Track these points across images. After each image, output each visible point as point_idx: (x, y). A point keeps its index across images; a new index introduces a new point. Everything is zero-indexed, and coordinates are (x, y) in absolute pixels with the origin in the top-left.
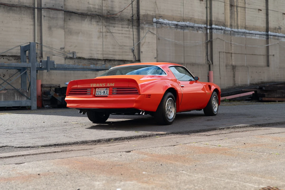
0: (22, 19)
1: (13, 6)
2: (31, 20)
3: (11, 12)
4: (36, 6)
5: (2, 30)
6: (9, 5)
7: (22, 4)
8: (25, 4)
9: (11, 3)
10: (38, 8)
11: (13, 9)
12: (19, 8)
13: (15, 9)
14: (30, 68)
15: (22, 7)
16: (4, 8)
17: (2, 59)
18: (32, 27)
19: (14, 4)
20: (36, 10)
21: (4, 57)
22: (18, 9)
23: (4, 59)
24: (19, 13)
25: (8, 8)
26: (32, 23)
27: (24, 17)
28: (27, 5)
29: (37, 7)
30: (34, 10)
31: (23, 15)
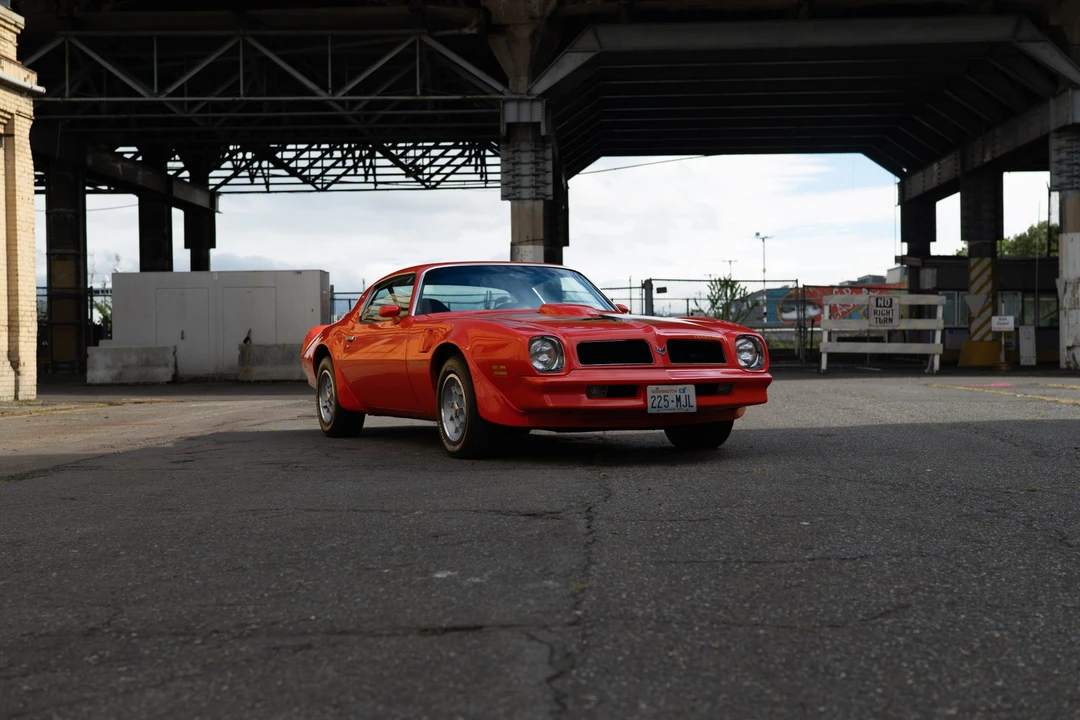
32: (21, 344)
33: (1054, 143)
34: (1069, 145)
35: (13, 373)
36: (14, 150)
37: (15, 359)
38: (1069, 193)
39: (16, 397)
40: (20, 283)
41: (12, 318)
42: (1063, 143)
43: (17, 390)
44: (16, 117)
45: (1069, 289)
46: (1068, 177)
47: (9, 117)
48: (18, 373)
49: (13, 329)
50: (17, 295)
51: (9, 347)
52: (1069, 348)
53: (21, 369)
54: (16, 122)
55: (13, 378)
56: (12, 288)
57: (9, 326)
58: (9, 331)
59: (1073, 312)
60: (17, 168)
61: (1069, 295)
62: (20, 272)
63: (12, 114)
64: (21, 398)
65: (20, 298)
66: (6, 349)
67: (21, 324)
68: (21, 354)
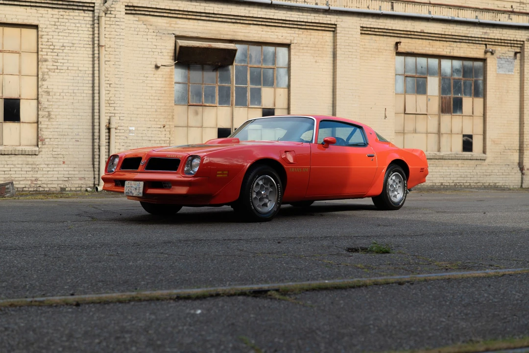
32: (524, 159)
35: (520, 174)
36: (524, 59)
37: (521, 167)
39: (521, 186)
40: (525, 127)
41: (521, 146)
43: (522, 183)
44: (526, 42)
47: (522, 43)
48: (523, 174)
49: (521, 151)
50: (523, 134)
51: (519, 160)
53: (524, 172)
54: (526, 45)
55: (520, 177)
56: (522, 130)
57: (520, 150)
58: (520, 152)
60: (525, 68)
62: (525, 122)
63: (523, 41)
64: (524, 186)
65: (525, 136)
66: (518, 161)
67: (525, 149)
68: (524, 164)
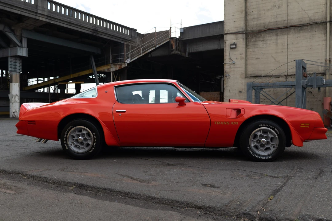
0: (313, 37)
1: (304, 25)
2: (324, 36)
3: (302, 32)
4: (328, 20)
5: (292, 50)
6: (299, 26)
7: (313, 21)
8: (316, 21)
9: (302, 23)
10: (330, 22)
11: (303, 28)
12: (310, 26)
13: (306, 27)
14: (295, 86)
15: (313, 24)
16: (294, 29)
17: (290, 78)
18: (324, 43)
19: (305, 23)
20: (328, 24)
21: (292, 77)
22: (308, 27)
23: (291, 78)
24: (310, 31)
25: (299, 28)
26: (324, 38)
27: (315, 34)
28: (319, 21)
29: (330, 20)
30: (326, 24)
31: (314, 32)
33: (10, 60)
34: (14, 60)
38: (14, 73)
42: (12, 60)
45: (14, 97)
46: (14, 69)
52: (13, 112)
59: (15, 103)
61: (13, 99)
